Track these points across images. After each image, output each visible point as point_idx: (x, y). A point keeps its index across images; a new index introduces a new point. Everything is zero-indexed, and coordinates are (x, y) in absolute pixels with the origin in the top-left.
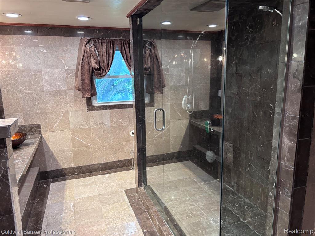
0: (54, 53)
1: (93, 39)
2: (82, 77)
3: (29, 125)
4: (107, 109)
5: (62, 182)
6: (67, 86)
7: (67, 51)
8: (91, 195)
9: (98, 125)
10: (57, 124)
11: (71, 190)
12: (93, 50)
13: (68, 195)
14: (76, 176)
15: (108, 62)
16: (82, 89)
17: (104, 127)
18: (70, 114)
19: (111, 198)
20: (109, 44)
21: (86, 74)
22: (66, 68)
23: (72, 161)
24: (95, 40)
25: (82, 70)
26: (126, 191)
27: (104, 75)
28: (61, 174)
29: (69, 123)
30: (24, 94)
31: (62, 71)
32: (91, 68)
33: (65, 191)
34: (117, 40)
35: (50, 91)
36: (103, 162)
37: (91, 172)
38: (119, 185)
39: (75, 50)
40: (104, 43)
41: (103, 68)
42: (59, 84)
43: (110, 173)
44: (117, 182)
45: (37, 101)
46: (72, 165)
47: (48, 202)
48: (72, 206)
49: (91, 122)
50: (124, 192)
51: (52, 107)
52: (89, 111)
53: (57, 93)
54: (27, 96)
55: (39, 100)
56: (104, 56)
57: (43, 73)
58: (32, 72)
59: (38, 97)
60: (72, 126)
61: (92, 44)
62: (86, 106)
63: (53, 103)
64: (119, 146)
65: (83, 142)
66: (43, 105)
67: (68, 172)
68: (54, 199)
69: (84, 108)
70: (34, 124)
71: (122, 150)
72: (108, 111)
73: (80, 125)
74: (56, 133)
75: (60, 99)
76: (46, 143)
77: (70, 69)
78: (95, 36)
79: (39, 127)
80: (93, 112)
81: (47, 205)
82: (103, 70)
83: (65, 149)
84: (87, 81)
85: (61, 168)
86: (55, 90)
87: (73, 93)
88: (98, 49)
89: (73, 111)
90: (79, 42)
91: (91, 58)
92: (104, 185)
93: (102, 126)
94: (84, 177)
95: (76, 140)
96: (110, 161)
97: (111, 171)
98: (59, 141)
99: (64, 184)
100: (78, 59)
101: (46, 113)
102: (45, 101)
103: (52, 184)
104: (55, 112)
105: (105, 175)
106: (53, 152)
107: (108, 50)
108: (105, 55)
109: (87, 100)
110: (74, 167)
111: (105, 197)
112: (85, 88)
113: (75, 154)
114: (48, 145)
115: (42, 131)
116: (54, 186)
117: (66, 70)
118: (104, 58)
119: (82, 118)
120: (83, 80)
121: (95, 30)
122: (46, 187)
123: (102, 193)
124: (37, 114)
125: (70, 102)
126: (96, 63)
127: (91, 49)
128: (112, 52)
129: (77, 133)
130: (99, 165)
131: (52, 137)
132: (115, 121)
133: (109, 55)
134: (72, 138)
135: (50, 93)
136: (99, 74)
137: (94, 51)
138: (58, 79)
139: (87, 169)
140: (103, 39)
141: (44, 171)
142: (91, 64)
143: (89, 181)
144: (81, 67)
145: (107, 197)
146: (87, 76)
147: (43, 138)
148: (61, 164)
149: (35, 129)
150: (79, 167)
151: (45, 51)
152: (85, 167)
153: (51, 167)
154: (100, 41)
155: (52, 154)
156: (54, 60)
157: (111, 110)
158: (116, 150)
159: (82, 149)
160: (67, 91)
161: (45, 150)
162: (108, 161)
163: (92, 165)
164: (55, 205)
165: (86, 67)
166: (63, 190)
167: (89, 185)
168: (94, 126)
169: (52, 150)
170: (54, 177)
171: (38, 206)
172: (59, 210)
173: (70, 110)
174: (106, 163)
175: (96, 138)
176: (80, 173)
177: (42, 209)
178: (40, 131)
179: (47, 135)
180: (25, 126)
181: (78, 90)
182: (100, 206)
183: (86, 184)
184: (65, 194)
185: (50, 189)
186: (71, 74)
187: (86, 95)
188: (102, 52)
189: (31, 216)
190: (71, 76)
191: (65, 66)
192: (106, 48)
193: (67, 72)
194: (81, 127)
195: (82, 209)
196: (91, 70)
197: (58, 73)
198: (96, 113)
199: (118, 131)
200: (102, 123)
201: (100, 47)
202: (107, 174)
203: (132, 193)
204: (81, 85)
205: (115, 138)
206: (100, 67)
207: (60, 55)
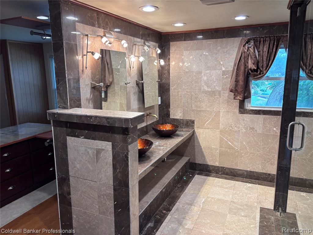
0: (214, 55)
1: (254, 38)
2: (236, 78)
3: (186, 119)
4: (260, 114)
5: (205, 177)
6: (222, 87)
7: (226, 52)
8: (224, 198)
9: (248, 130)
10: (208, 122)
11: (209, 187)
12: (251, 50)
13: (204, 191)
14: (220, 175)
15: (268, 62)
16: (235, 91)
17: (255, 133)
18: (221, 115)
19: (242, 209)
20: (273, 42)
21: (241, 76)
22: (224, 69)
23: (218, 160)
24: (257, 39)
25: (238, 72)
26: (262, 210)
27: (261, 77)
28: (206, 169)
29: (219, 123)
30: (185, 92)
31: (219, 72)
32: (247, 69)
33: (204, 185)
34: (284, 36)
35: (206, 91)
36: (249, 169)
37: (235, 176)
38: (258, 200)
39: (235, 51)
40: (266, 42)
41: (261, 69)
42: (215, 84)
43: (253, 184)
44: (256, 195)
45: (195, 99)
46: (217, 164)
47: (186, 191)
48: (202, 201)
49: (242, 125)
50: (259, 209)
51: (206, 106)
52: (241, 114)
53: (212, 93)
54: (188, 94)
55: (196, 98)
56: (264, 56)
57: (203, 74)
58: (194, 73)
59: (196, 96)
60: (221, 126)
61: (252, 43)
62: (238, 108)
63: (207, 102)
64: (269, 157)
65: (230, 144)
66: (199, 104)
67: (213, 170)
68: (192, 190)
69: (236, 110)
70: (190, 119)
71: (272, 163)
72: (261, 117)
73: (229, 126)
74: (207, 130)
75: (214, 99)
76: (197, 138)
77: (227, 70)
78: (258, 34)
79: (193, 122)
80: (245, 115)
81: (184, 192)
82: (261, 71)
83: (213, 147)
84: (241, 83)
85: (207, 164)
86: (211, 90)
87: (227, 94)
88: (259, 48)
89: (224, 112)
90: (239, 43)
91: (248, 58)
92: (241, 194)
93: (253, 132)
94: (226, 178)
95: (224, 141)
96: (257, 171)
97: (256, 181)
98: (209, 138)
99: (205, 180)
100: (235, 60)
101: (200, 111)
102: (201, 100)
103: (196, 176)
104: (208, 111)
105: (248, 184)
106: (202, 147)
107: (270, 49)
108: (265, 54)
109: (240, 102)
110: (219, 167)
111: (236, 206)
112: (238, 89)
113: (221, 154)
114: (198, 140)
115: (195, 126)
116: (197, 178)
117: (223, 71)
118: (264, 58)
119: (232, 120)
120: (237, 81)
121: (259, 28)
122: (191, 177)
123: (235, 201)
124: (193, 110)
125: (223, 103)
126: (254, 64)
127: (250, 49)
128: (274, 50)
129: (226, 134)
130: (244, 172)
131: (203, 133)
132: (268, 129)
133: (270, 55)
134: (220, 137)
135: (206, 92)
136: (255, 76)
137: (253, 51)
138: (215, 80)
139: (231, 172)
140: (266, 37)
141: (193, 162)
142: (247, 65)
143: (228, 184)
144: (237, 68)
145: (239, 207)
146: (241, 78)
147: (196, 133)
148: (208, 160)
149: (190, 124)
150: (224, 167)
151: (207, 54)
152: (229, 169)
153: (198, 161)
154: (262, 39)
155: (201, 149)
156: (214, 61)
157: (264, 116)
158: (265, 160)
159: (228, 151)
160: (222, 92)
161: (196, 144)
162: (255, 171)
163: (236, 169)
164: (191, 195)
165: (242, 68)
166: (202, 184)
167: (227, 188)
168: (244, 130)
169: (201, 145)
170: (200, 170)
171: (178, 191)
172: (191, 201)
173: (222, 111)
174: (252, 171)
175: (244, 143)
176: (224, 173)
177: (179, 195)
178: (194, 126)
179: (199, 130)
180: (183, 119)
181: (231, 91)
182: (227, 213)
183: (225, 186)
184: (202, 188)
185: (193, 180)
186: (227, 75)
187: (238, 97)
188: (263, 51)
189: (169, 197)
190: (227, 77)
191: (223, 68)
192: (268, 46)
193: (224, 73)
194: (230, 129)
195: (209, 209)
196: (247, 71)
197: (215, 74)
198: (247, 117)
199: (270, 141)
200: (252, 129)
201: (261, 46)
202: (251, 183)
203: (268, 214)
204: (234, 86)
205: (265, 147)
206: (258, 68)
207: (219, 57)
